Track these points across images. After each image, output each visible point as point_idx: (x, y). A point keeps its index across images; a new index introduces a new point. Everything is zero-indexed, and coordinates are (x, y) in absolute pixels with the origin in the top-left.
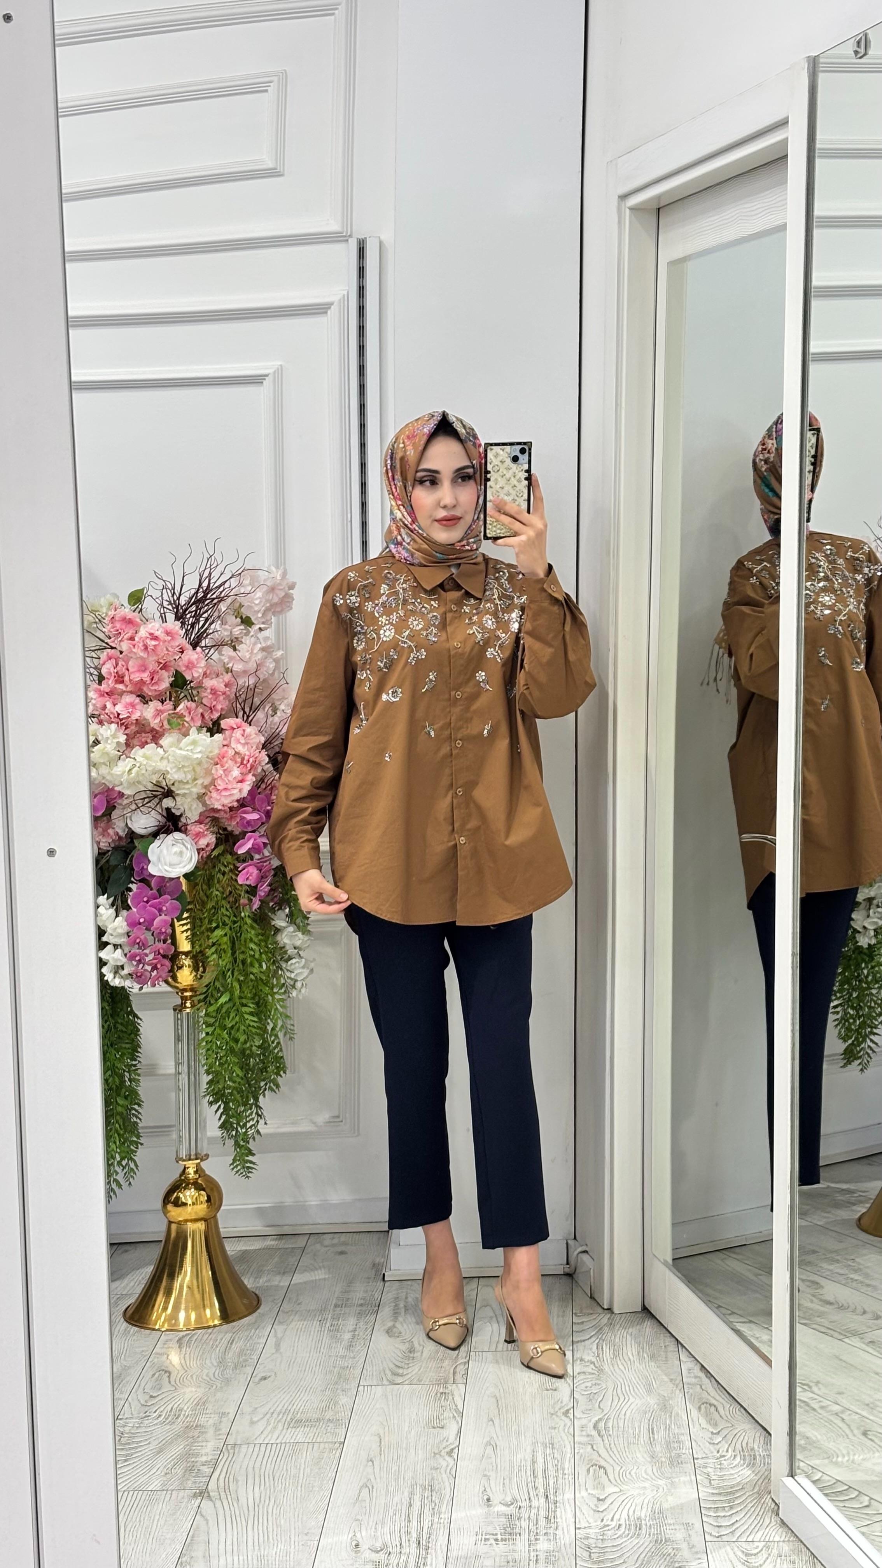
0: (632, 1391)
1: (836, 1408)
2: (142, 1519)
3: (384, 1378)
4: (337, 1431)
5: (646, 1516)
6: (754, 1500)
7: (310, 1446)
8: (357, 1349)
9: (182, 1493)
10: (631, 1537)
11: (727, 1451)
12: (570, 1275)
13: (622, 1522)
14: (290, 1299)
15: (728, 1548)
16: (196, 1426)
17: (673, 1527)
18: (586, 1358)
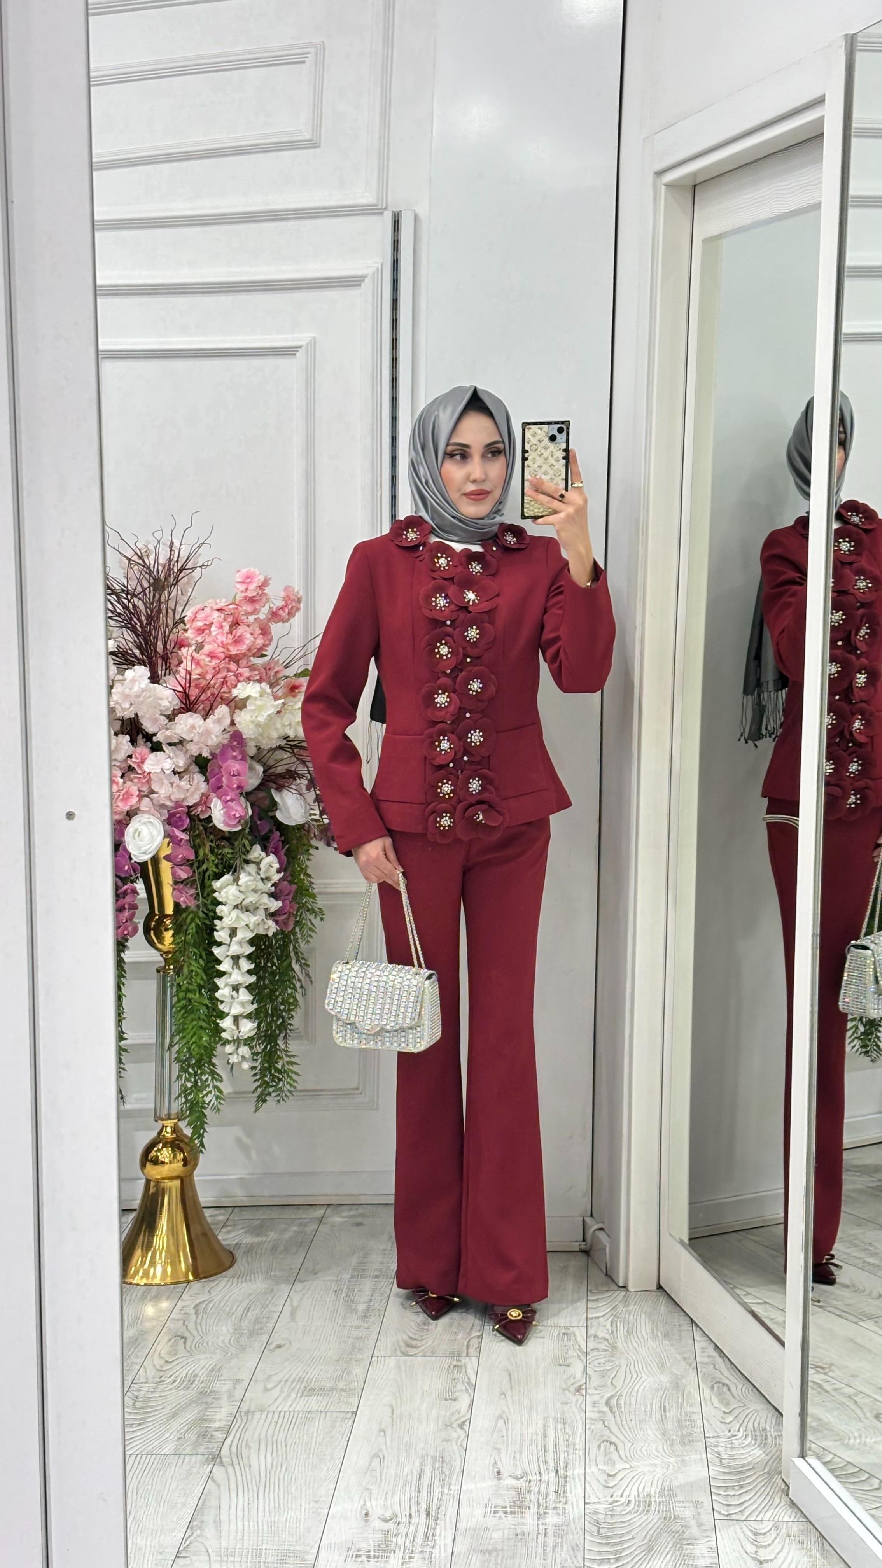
0: (645, 1369)
1: (848, 1390)
2: (154, 1483)
3: (398, 1349)
4: (351, 1400)
5: (655, 1493)
6: (764, 1479)
7: (323, 1415)
8: (371, 1320)
9: (194, 1458)
10: (640, 1514)
11: (739, 1431)
12: (586, 1252)
13: (632, 1498)
14: (306, 1269)
15: (737, 1527)
16: (211, 1392)
17: (683, 1505)
18: (600, 1334)
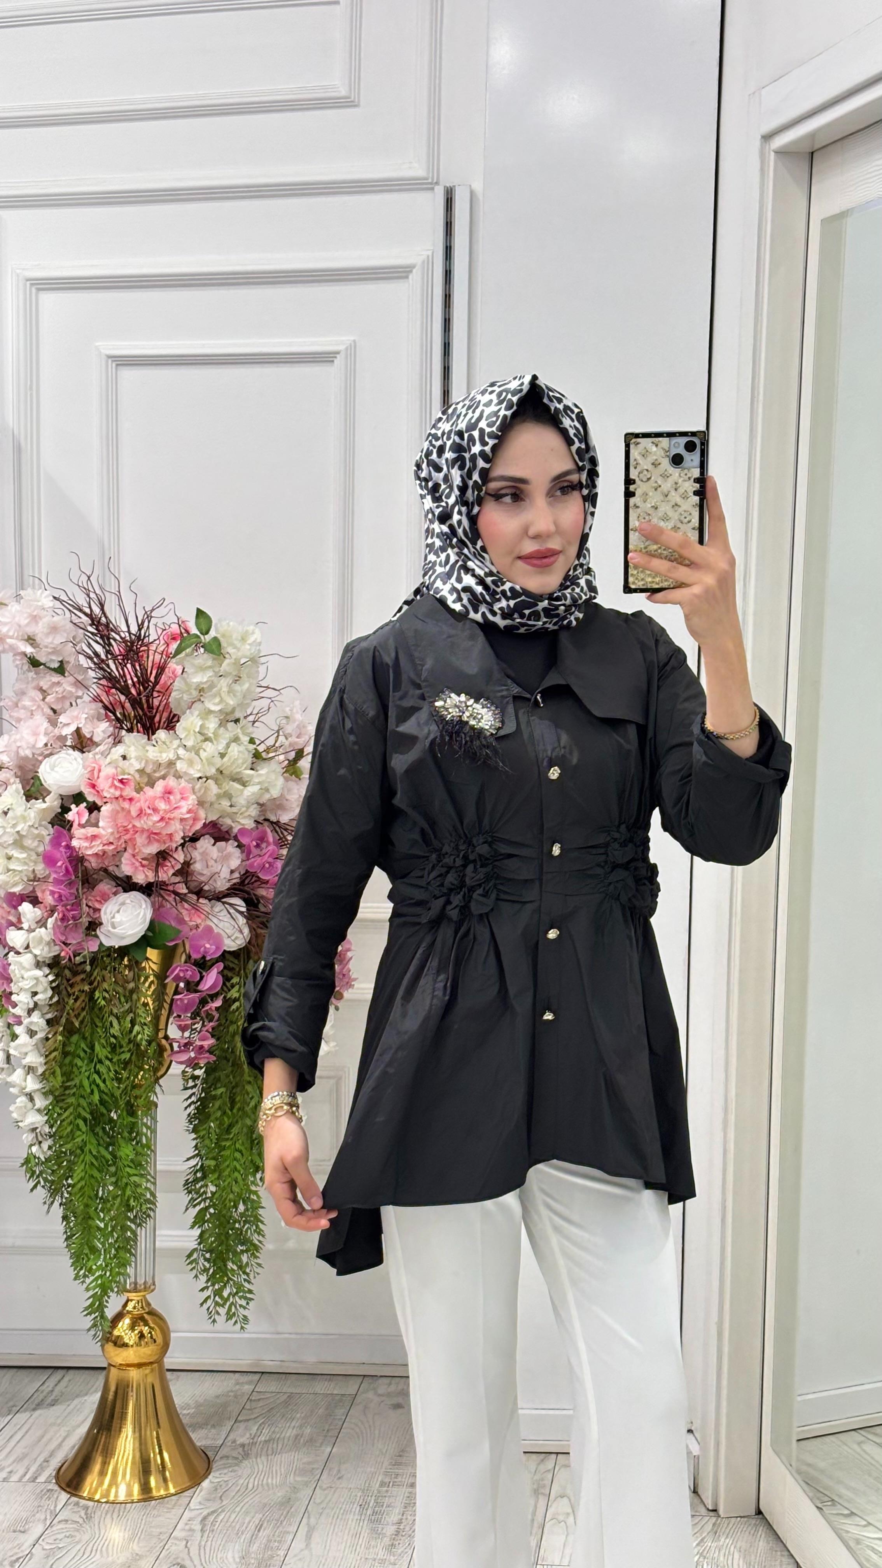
14: (330, 1469)
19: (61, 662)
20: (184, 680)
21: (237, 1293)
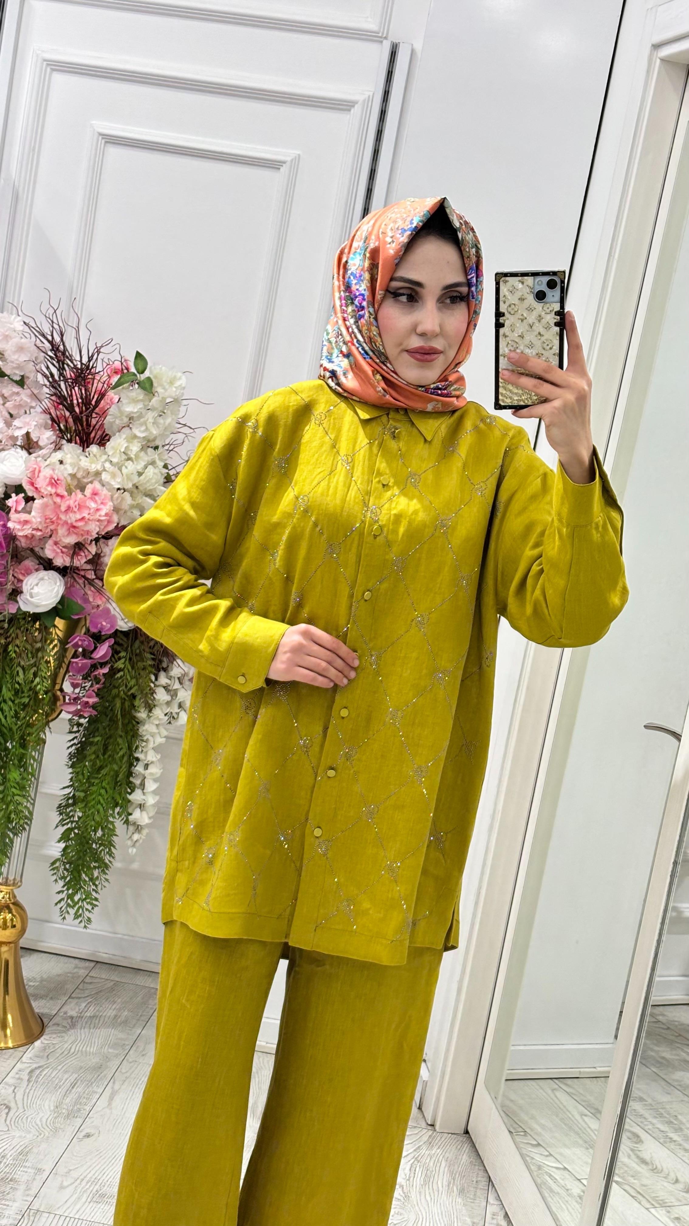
14: (137, 1048)
19: (23, 377)
20: (119, 408)
21: (85, 899)
